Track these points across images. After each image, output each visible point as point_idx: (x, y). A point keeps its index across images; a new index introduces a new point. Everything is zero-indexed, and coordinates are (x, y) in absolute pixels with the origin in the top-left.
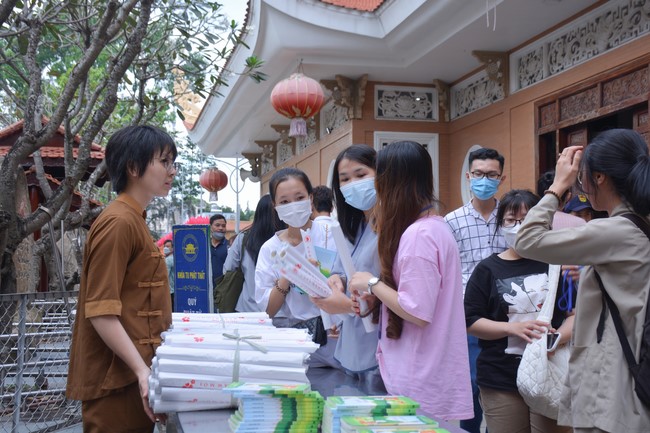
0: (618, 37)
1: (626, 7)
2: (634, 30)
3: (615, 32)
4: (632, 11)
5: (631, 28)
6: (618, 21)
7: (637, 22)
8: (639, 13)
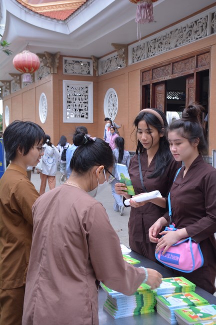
0: (181, 42)
1: (185, 27)
2: (188, 39)
3: (179, 39)
4: (188, 30)
5: (187, 38)
6: (182, 33)
7: (190, 35)
8: (191, 31)
